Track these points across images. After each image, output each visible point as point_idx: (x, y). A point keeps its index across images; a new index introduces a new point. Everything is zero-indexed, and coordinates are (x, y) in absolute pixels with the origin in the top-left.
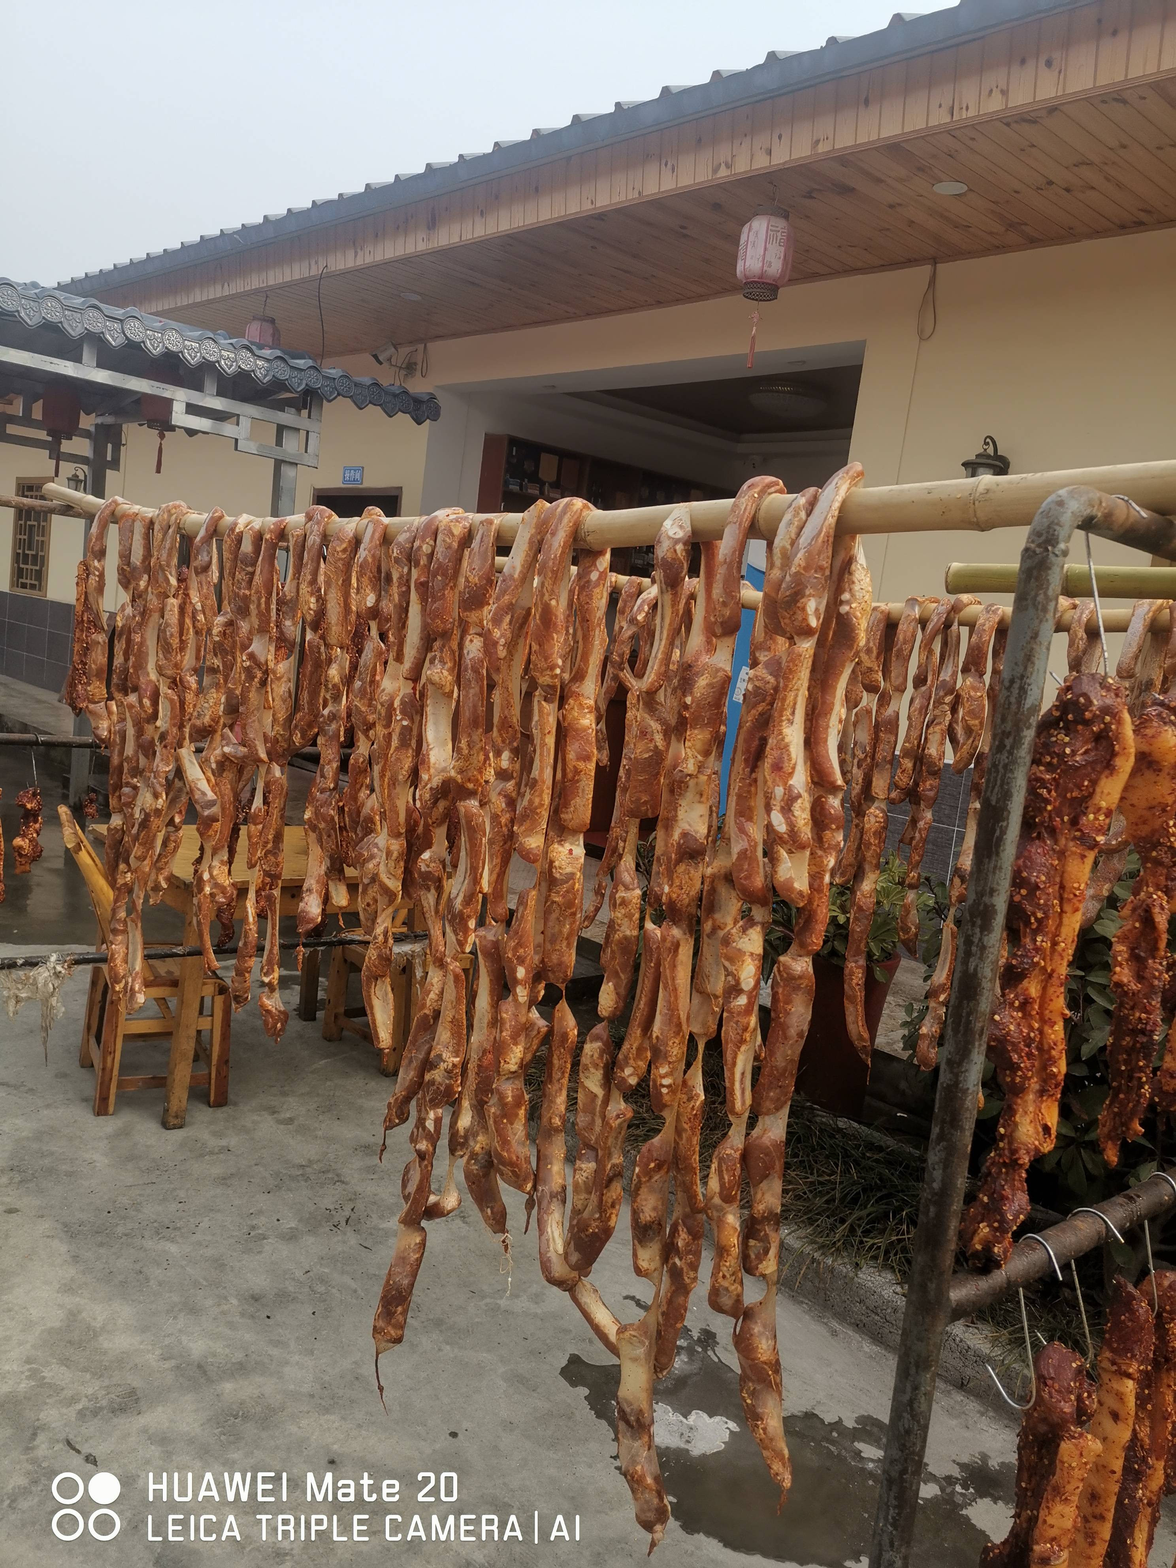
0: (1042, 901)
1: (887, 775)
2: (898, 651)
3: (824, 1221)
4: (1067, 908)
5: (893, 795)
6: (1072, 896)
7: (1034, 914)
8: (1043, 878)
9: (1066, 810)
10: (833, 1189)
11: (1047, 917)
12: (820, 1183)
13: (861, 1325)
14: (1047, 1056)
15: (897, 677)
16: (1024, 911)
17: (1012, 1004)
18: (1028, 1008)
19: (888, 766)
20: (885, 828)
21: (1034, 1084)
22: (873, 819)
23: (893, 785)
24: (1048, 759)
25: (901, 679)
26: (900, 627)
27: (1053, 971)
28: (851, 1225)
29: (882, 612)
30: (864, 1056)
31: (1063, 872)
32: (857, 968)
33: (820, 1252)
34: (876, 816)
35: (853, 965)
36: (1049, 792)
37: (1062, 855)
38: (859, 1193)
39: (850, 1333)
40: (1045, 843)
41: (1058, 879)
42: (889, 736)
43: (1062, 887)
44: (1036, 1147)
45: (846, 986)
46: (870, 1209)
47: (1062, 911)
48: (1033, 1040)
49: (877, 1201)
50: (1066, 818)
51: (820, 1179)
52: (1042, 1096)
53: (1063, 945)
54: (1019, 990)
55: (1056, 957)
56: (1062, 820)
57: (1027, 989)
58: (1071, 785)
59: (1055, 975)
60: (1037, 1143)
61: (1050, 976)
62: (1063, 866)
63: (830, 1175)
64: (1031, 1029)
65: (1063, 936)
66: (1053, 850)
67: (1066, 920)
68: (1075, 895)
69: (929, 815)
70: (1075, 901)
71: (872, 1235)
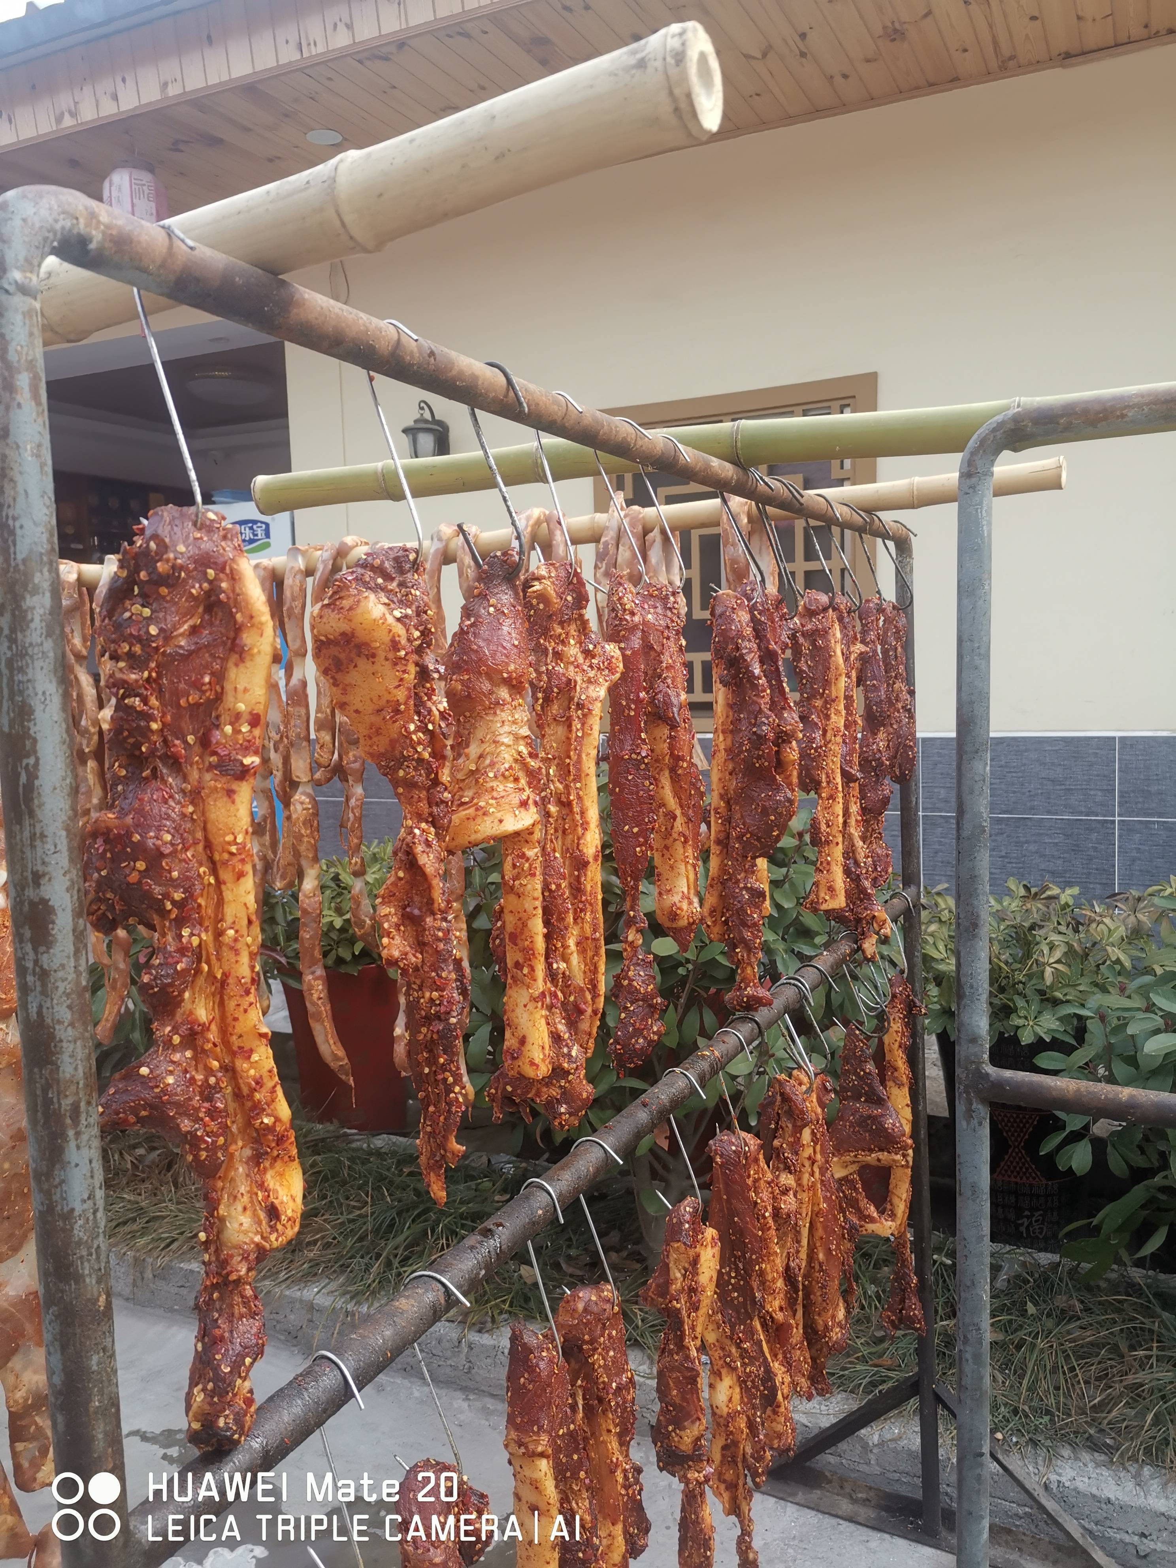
0: (175, 874)
1: (306, 754)
2: (288, 609)
3: (357, 1263)
4: (226, 875)
5: (318, 775)
6: (226, 856)
7: (167, 896)
8: (168, 837)
9: (187, 724)
10: (365, 1223)
11: (190, 895)
12: (351, 1221)
13: (409, 1368)
14: (249, 1104)
15: (294, 640)
16: (148, 895)
17: (168, 1043)
18: (200, 1042)
19: (305, 744)
20: (316, 814)
21: (241, 1150)
22: (299, 807)
23: (315, 766)
24: (126, 647)
25: (298, 643)
26: (286, 582)
27: (226, 975)
28: (387, 1258)
29: (265, 569)
30: (343, 1077)
31: (205, 823)
32: (316, 979)
33: (354, 1301)
34: (302, 803)
35: (310, 977)
36: (145, 701)
37: (196, 796)
38: (394, 1219)
39: (399, 1381)
40: (164, 782)
41: (199, 835)
42: (297, 709)
43: (208, 845)
44: (257, 1245)
45: (308, 1004)
46: (406, 1233)
47: (219, 882)
48: (217, 1088)
49: (413, 1221)
50: (190, 739)
51: (351, 1216)
52: (258, 1164)
53: (231, 932)
54: (179, 1017)
55: (226, 953)
56: (185, 742)
57: (191, 1013)
58: (182, 686)
59: (231, 981)
60: (257, 1239)
61: (223, 983)
62: (204, 813)
63: (360, 1208)
64: (210, 1072)
65: (229, 919)
66: (183, 791)
67: (228, 895)
68: (232, 854)
69: (359, 790)
70: (235, 860)
71: (410, 1262)
